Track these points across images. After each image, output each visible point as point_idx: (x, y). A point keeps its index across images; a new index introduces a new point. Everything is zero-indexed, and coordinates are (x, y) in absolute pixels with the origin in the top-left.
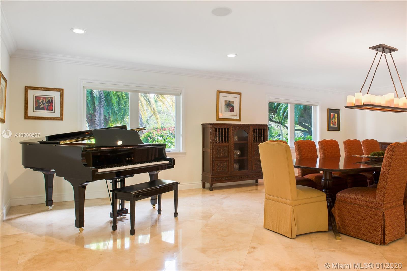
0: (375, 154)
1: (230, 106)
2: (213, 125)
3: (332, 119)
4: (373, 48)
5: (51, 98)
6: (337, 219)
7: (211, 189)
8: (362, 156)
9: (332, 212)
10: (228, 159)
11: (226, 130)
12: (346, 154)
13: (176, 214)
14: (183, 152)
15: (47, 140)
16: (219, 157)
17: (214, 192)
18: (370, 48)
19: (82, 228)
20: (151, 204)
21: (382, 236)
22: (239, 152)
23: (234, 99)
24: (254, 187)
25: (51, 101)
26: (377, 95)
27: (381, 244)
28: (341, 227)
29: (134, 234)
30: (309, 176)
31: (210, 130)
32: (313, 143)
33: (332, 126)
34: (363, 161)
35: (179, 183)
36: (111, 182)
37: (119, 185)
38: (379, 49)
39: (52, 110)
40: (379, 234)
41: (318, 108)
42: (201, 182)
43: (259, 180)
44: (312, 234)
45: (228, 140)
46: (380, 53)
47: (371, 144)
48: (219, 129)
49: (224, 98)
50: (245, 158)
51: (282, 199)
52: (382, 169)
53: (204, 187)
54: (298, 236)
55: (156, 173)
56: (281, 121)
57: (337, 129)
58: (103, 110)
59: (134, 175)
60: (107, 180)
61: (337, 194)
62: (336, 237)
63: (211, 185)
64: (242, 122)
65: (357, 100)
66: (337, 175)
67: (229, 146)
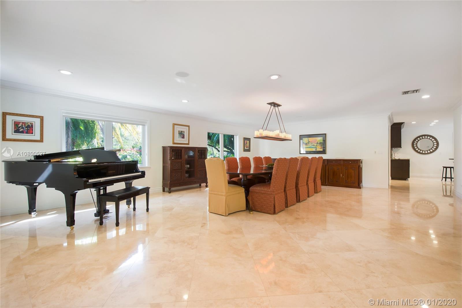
0: (270, 165)
1: (182, 134)
2: (171, 147)
3: (246, 145)
4: (269, 104)
5: (31, 123)
6: (250, 202)
7: (170, 192)
8: (263, 166)
9: (247, 199)
10: (181, 171)
11: (180, 151)
12: (254, 165)
13: (148, 210)
14: (149, 166)
15: (35, 159)
16: (175, 170)
17: (172, 194)
18: (267, 104)
19: (73, 226)
20: (127, 205)
21: (274, 209)
22: (188, 166)
23: (185, 130)
24: (198, 189)
25: (30, 126)
26: (270, 131)
27: (273, 214)
28: (253, 207)
29: (119, 226)
30: (233, 179)
31: (169, 151)
32: (236, 159)
33: (246, 148)
34: (264, 169)
35: (150, 188)
36: (95, 190)
37: (102, 192)
38: (272, 104)
39: (32, 133)
40: (272, 209)
41: (238, 137)
42: (162, 187)
43: (202, 184)
44: (237, 213)
45: (181, 158)
46: (272, 107)
47: (268, 159)
48: (175, 150)
49: (178, 129)
50: (192, 170)
51: (220, 193)
52: (273, 173)
53: (164, 191)
54: (229, 214)
55: (131, 182)
56: (213, 145)
57: (249, 150)
58: (71, 134)
59: (114, 184)
60: (91, 189)
61: (250, 188)
62: (250, 213)
63: (170, 189)
64: (190, 146)
65: (261, 134)
66: (250, 178)
67: (182, 161)
